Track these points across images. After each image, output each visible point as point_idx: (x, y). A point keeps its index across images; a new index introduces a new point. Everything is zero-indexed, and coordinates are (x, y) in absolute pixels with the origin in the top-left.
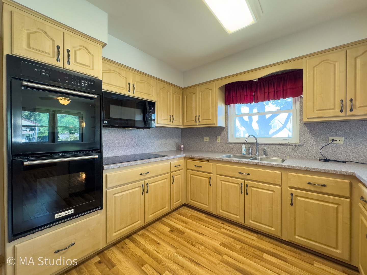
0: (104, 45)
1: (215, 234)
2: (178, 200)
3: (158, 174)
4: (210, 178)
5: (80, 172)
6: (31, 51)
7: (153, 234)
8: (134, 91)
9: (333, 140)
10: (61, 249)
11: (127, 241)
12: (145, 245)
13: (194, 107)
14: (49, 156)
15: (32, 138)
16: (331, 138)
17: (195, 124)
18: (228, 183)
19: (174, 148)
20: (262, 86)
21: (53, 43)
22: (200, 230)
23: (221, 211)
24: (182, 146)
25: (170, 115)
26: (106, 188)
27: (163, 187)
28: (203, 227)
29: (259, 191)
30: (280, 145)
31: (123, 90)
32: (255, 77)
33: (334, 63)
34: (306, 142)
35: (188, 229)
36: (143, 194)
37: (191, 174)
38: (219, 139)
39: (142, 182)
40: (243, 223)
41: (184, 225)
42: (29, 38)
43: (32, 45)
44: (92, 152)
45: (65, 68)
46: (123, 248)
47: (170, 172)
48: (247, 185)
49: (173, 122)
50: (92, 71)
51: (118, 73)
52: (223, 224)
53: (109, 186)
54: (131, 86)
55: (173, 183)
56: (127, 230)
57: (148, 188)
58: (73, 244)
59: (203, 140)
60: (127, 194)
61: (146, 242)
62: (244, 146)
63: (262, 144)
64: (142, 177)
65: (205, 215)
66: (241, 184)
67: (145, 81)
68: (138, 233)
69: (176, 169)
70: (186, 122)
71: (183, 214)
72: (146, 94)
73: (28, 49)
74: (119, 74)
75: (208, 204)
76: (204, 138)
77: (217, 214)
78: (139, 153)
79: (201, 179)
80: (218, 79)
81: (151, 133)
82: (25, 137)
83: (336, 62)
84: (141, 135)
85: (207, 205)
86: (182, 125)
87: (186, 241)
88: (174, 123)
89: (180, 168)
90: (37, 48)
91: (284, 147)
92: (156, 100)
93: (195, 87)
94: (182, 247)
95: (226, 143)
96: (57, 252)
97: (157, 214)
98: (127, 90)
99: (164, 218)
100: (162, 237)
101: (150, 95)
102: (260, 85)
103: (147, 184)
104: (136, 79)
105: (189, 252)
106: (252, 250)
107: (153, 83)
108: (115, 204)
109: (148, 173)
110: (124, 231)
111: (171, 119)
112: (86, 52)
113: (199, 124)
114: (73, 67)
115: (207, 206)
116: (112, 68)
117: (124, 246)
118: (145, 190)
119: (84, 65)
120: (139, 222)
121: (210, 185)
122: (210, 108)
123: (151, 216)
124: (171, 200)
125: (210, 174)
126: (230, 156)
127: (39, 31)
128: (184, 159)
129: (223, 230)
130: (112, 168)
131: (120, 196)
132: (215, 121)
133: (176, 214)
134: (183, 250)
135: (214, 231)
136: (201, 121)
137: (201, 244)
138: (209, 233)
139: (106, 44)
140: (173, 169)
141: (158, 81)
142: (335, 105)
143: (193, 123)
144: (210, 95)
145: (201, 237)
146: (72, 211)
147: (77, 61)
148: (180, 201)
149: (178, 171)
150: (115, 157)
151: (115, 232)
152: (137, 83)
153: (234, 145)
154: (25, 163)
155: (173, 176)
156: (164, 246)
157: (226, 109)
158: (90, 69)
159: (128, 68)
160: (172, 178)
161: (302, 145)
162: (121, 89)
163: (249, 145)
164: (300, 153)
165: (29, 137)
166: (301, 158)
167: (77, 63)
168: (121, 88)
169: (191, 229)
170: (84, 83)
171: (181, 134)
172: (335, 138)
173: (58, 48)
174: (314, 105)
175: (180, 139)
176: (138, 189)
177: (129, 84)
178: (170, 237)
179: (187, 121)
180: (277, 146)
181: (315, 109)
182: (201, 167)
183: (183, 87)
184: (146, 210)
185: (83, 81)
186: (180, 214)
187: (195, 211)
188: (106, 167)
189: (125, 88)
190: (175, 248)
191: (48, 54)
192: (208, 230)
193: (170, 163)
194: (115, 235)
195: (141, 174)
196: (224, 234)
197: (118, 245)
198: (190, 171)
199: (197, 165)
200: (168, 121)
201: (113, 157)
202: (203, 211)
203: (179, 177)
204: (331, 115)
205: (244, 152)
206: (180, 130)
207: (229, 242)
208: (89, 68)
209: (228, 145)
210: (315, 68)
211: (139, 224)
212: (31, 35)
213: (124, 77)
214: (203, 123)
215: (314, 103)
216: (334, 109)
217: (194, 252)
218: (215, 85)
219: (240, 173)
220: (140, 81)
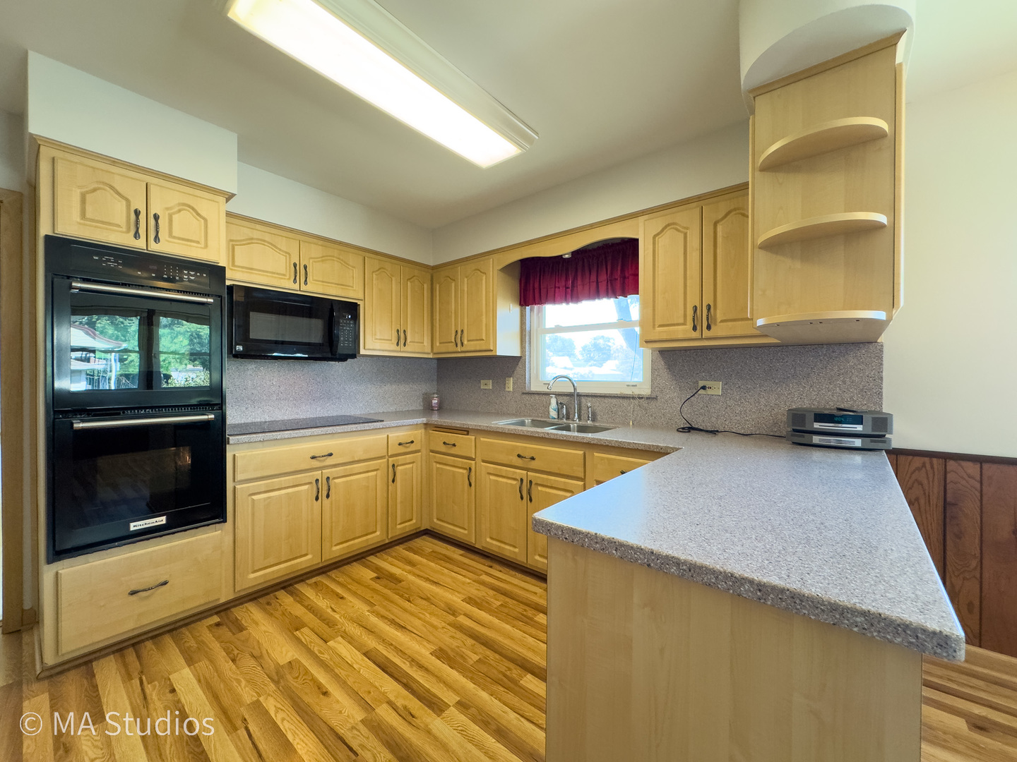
0: (230, 197)
1: (464, 583)
2: (408, 519)
3: (356, 459)
4: (470, 469)
5: (180, 446)
6: (86, 225)
7: (339, 583)
8: (306, 281)
9: (704, 388)
10: (141, 588)
11: (282, 594)
12: (315, 600)
13: (453, 312)
14: (119, 414)
15: (99, 379)
16: (701, 383)
17: (454, 349)
18: (501, 479)
19: (418, 405)
20: (586, 268)
21: (127, 206)
22: (435, 577)
23: (488, 540)
24: (435, 401)
25: (398, 331)
26: (234, 481)
27: (368, 486)
28: (446, 571)
29: (549, 493)
30: (619, 397)
31: (282, 278)
32: (565, 248)
33: (685, 231)
34: (662, 391)
35: (414, 574)
36: (317, 499)
37: (437, 462)
38: (510, 384)
39: (317, 474)
40: (524, 563)
41: (409, 568)
42: (83, 201)
43: (88, 215)
44: (206, 408)
45: (149, 249)
46: (268, 604)
47: (387, 457)
48: (531, 482)
49: (405, 345)
50: (205, 250)
51: (268, 243)
52: (491, 567)
53: (239, 477)
54: (299, 271)
55: (393, 481)
56: (278, 571)
57: (329, 487)
58: (165, 583)
59: (480, 387)
60: (280, 496)
61: (317, 595)
62: (553, 401)
63: (587, 396)
64: (315, 463)
65: (462, 552)
66: (522, 480)
67: (334, 257)
68: (307, 581)
69: (402, 449)
70: (438, 344)
71: (416, 549)
72: (336, 284)
73: (82, 221)
74: (272, 244)
75: (466, 527)
76: (482, 381)
77: (483, 546)
78: (327, 415)
79: (454, 472)
80: (498, 250)
81: (357, 370)
82: (84, 376)
83: (687, 228)
84: (332, 375)
85: (465, 529)
86: (429, 351)
87: (398, 594)
88: (409, 347)
89: (413, 447)
90: (96, 218)
91: (625, 402)
92: (362, 297)
93: (456, 265)
94: (385, 603)
95: (523, 393)
96: (133, 593)
97: (352, 545)
98: (289, 279)
99: (372, 556)
100: (353, 588)
101: (347, 286)
102: (583, 266)
103: (328, 478)
104: (312, 253)
105: (396, 610)
106: (520, 608)
107: (354, 259)
108: (253, 514)
109: (331, 455)
110: (273, 572)
111: (401, 338)
112: (193, 215)
113: (463, 349)
114: (167, 247)
115: (466, 532)
116: (256, 235)
117: (273, 602)
118: (323, 490)
119: (188, 240)
120: (309, 557)
121: (470, 485)
122: (482, 315)
123: (338, 547)
124: (390, 518)
125: (470, 461)
126: (523, 424)
127: (101, 186)
128: (425, 429)
129: (484, 577)
130: (246, 442)
131: (265, 499)
132: (492, 344)
133: (401, 549)
134: (385, 607)
135: (464, 579)
136: (465, 342)
137: (427, 599)
138: (453, 582)
139: (233, 195)
140: (394, 449)
141: (367, 254)
142: (685, 316)
143: (451, 347)
144: (482, 284)
145: (433, 588)
146: (162, 520)
147: (174, 234)
148: (414, 521)
149: (408, 456)
150: (269, 422)
151: (254, 572)
152: (315, 262)
153: (537, 397)
154: (75, 425)
155: (393, 465)
156: (351, 602)
157: (523, 316)
158: (201, 248)
159: (292, 230)
160: (391, 469)
161: (656, 398)
162: (275, 277)
163: (565, 398)
164: (652, 416)
165: (93, 376)
166: (653, 426)
167: (174, 237)
168: (277, 276)
169: (418, 576)
170: (189, 275)
171: (438, 372)
172: (707, 383)
173: (137, 213)
174: (654, 315)
175: (435, 383)
176: (306, 487)
177: (295, 265)
178: (369, 589)
179: (440, 343)
180: (614, 401)
181: (657, 324)
182: (454, 445)
183: (432, 264)
184: (326, 532)
185: (186, 272)
186: (409, 549)
187: (445, 545)
188: (232, 439)
189: (284, 275)
190: (371, 604)
191: (119, 226)
192: (452, 577)
193: (388, 436)
194: (253, 578)
195: (313, 458)
196: (483, 583)
197: (260, 600)
198: (435, 456)
199: (447, 442)
200: (392, 343)
201: (266, 422)
202: (461, 544)
203: (409, 469)
204: (680, 336)
205: (553, 414)
206: (434, 364)
207: (484, 596)
208: (199, 245)
209: (527, 397)
210: (657, 238)
211: (308, 560)
212: (88, 196)
213: (283, 251)
214: (471, 347)
215: (654, 310)
216: (684, 324)
217: (405, 610)
218: (491, 262)
219: (519, 456)
220: (322, 257)
